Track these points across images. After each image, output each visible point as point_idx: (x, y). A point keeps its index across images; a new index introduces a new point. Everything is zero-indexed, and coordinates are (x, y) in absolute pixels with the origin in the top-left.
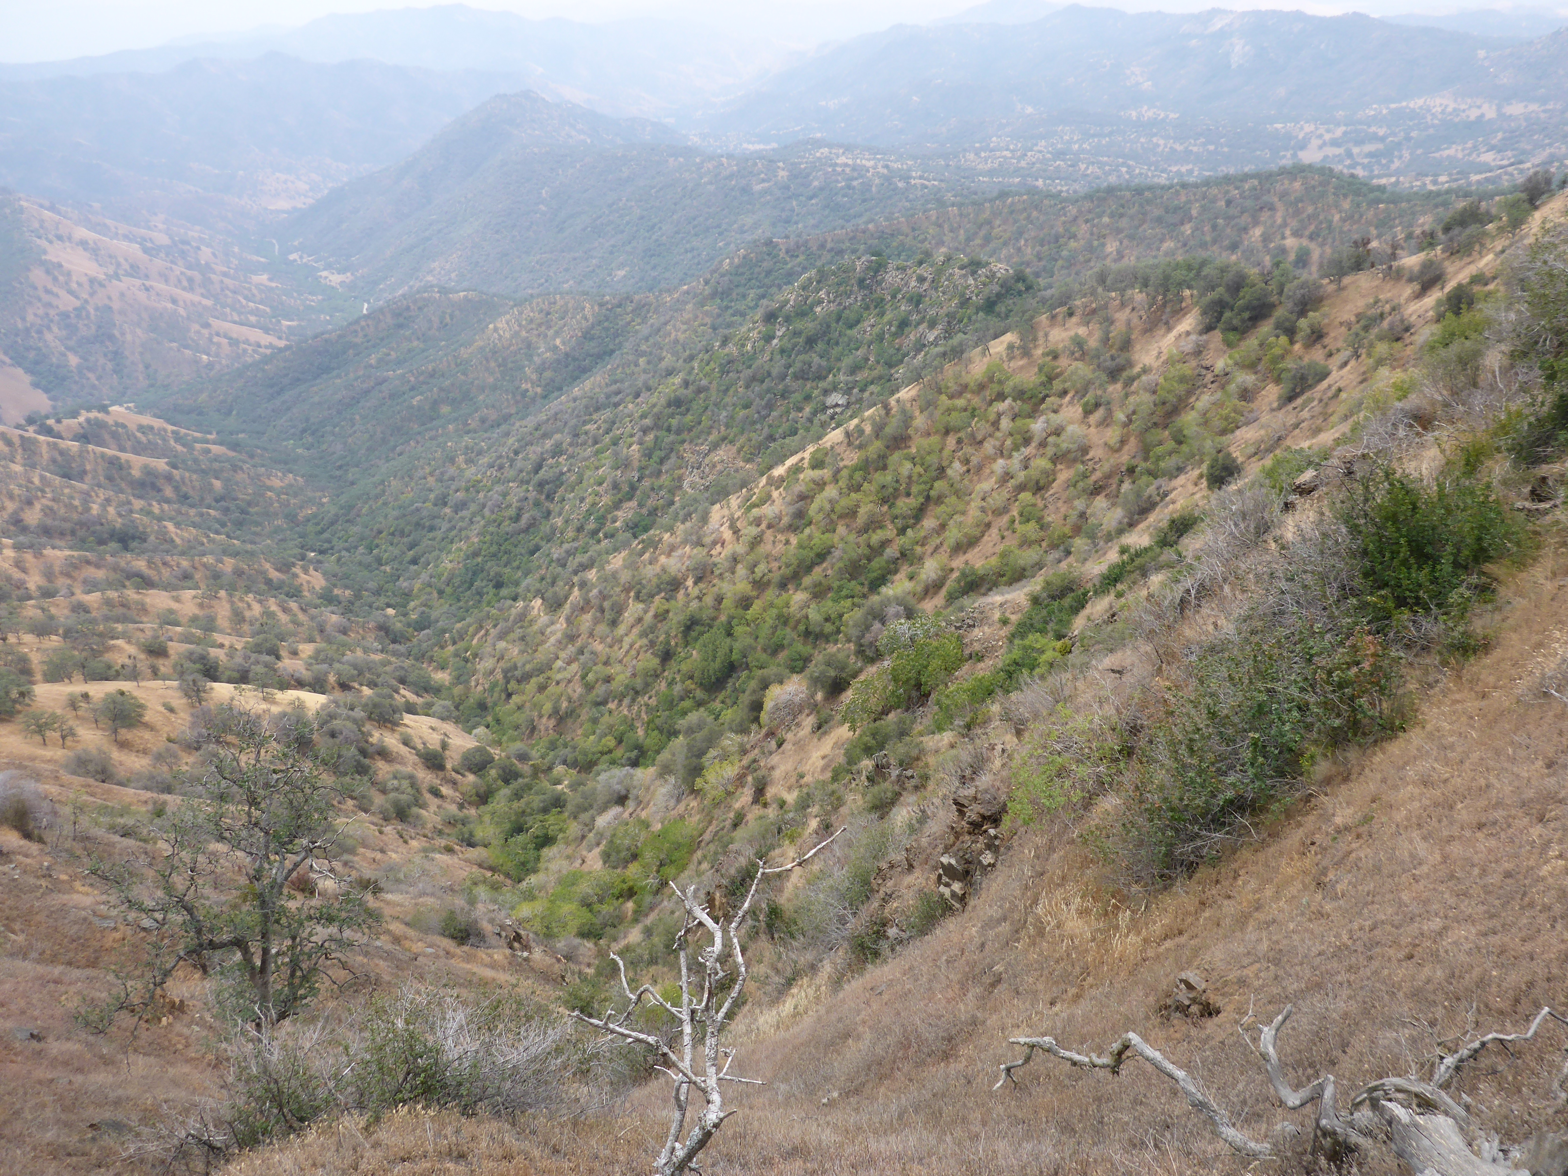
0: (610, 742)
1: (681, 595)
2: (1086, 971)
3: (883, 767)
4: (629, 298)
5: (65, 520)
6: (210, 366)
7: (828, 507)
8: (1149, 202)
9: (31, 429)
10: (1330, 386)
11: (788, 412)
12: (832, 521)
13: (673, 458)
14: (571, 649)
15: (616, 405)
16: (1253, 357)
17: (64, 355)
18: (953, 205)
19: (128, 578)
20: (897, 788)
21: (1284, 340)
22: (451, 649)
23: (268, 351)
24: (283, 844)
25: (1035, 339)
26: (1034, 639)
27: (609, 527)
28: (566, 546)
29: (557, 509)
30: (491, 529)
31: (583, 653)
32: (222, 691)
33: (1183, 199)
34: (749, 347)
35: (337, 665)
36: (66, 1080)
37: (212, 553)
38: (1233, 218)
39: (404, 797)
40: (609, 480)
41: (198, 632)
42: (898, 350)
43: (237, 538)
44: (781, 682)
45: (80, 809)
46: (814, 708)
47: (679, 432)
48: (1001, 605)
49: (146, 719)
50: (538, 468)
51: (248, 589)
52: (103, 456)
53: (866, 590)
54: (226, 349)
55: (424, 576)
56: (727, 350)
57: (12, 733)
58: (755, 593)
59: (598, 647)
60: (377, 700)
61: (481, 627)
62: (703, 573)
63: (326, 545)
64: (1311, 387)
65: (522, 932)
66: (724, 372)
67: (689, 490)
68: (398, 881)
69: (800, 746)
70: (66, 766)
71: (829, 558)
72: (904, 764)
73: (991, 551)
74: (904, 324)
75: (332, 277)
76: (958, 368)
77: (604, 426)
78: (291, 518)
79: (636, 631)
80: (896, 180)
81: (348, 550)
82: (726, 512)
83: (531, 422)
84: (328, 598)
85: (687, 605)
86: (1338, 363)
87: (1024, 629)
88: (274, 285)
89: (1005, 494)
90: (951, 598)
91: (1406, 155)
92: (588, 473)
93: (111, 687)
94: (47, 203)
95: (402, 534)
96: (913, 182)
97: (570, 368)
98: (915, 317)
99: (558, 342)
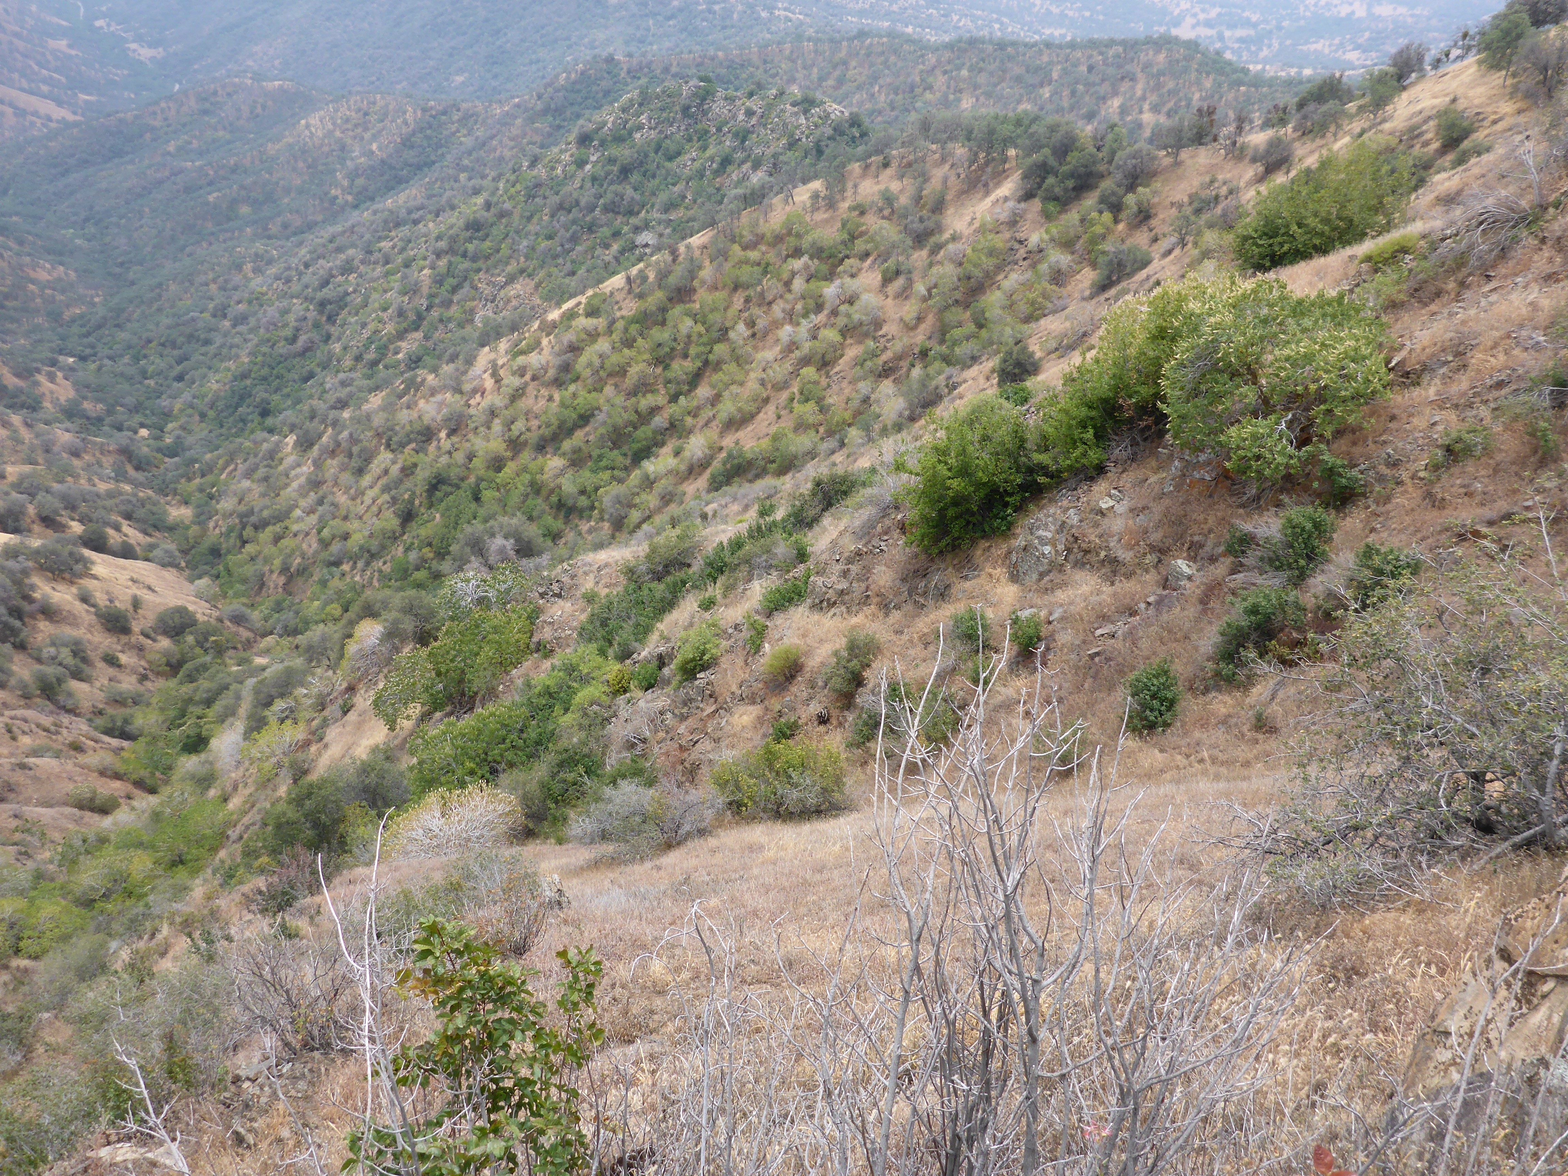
1: (432, 448)
4: (457, 106)
7: (597, 362)
8: (1010, 58)
10: (1148, 278)
11: (594, 248)
12: (600, 379)
13: (466, 289)
14: (313, 497)
15: (416, 222)
16: (1072, 233)
18: (809, 40)
21: (1107, 216)
22: (198, 481)
23: (57, 126)
25: (843, 191)
27: (390, 359)
28: (341, 376)
29: (337, 334)
30: (264, 349)
31: (322, 503)
33: (1045, 58)
34: (559, 171)
35: (43, 496)
38: (1094, 84)
40: (395, 306)
42: (718, 189)
47: (475, 259)
50: (325, 283)
53: (628, 462)
54: (11, 120)
55: (187, 396)
56: (535, 172)
58: (509, 454)
59: (342, 499)
60: (53, 546)
61: (232, 460)
62: (458, 425)
63: (88, 351)
64: (1130, 275)
66: (530, 196)
71: (592, 421)
73: (765, 431)
74: (726, 161)
75: (141, 51)
76: (755, 215)
77: (400, 244)
78: (55, 317)
79: (380, 484)
81: (110, 358)
82: (492, 356)
83: (329, 232)
84: (70, 413)
85: (436, 460)
86: (1162, 251)
88: (73, 52)
89: (788, 366)
90: (715, 481)
91: (1276, 44)
92: (375, 296)
95: (174, 345)
96: (777, 13)
97: (386, 177)
98: (739, 155)
99: (374, 147)
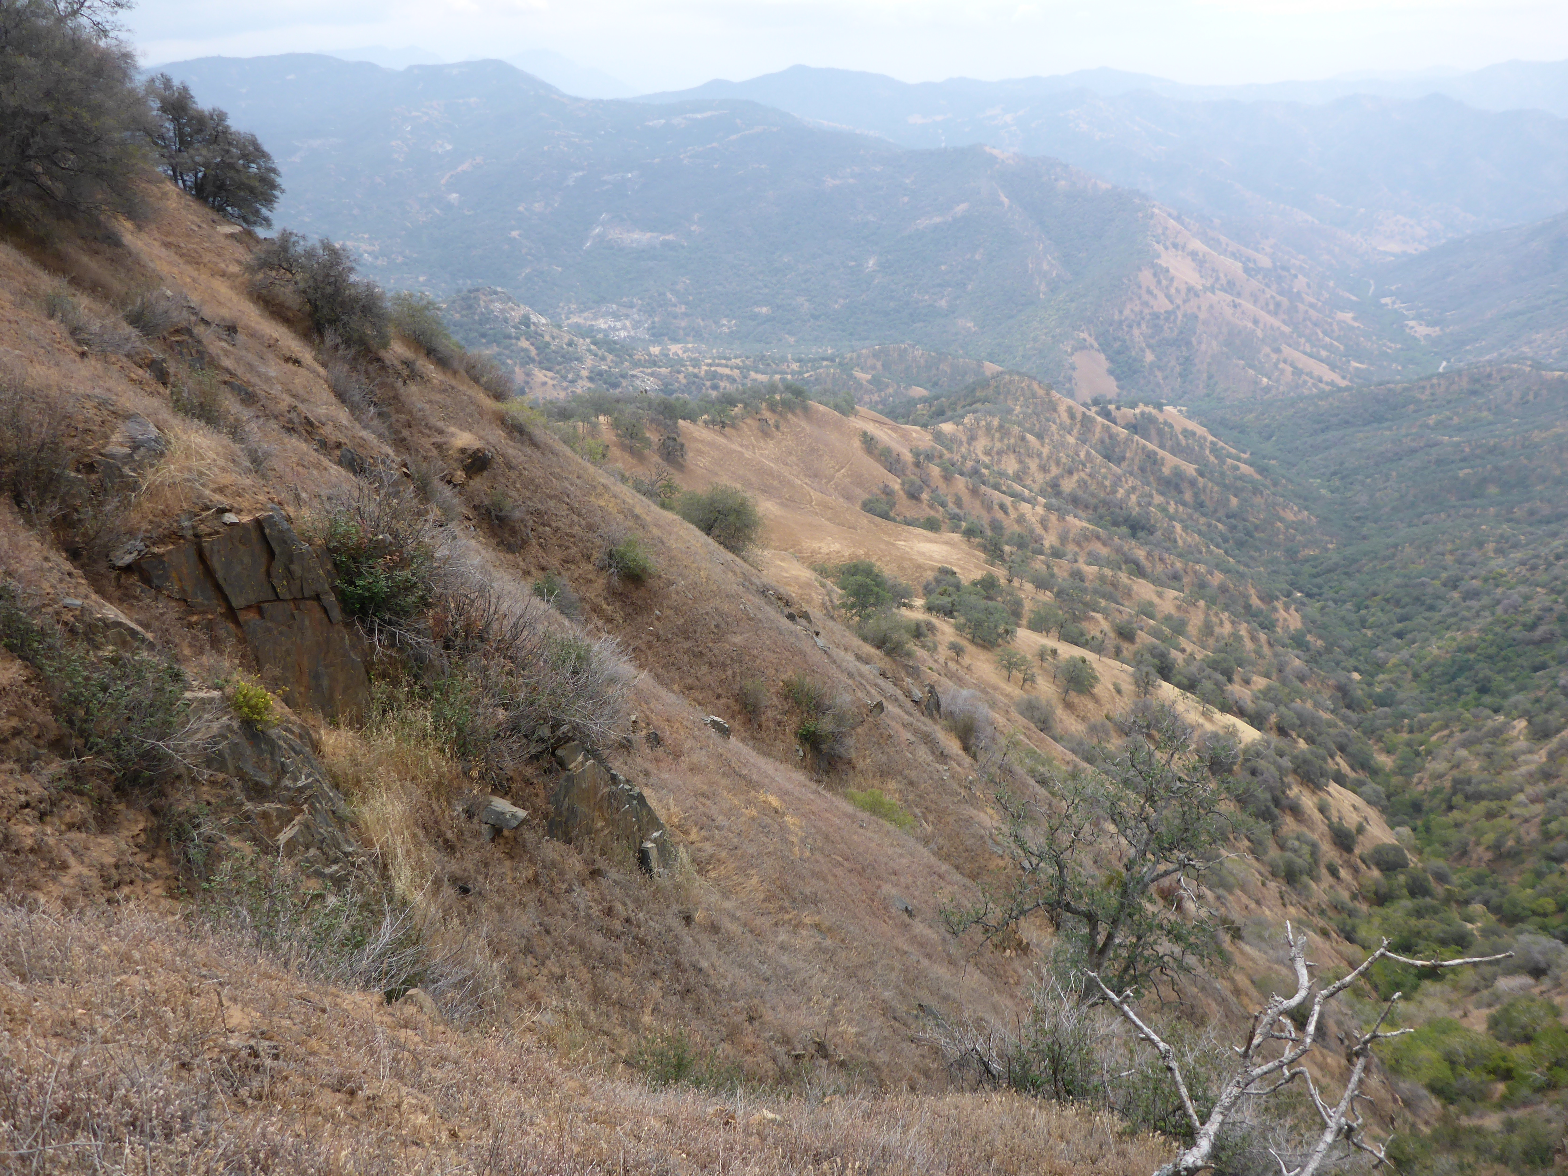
0: (1549, 904)
5: (1093, 495)
6: (1267, 389)
9: (1094, 409)
14: (1541, 788)
17: (1143, 351)
19: (1126, 562)
22: (1405, 736)
23: (1327, 388)
24: (1162, 849)
30: (1497, 629)
31: (1553, 797)
32: (1167, 691)
36: (915, 958)
37: (1205, 563)
39: (1299, 861)
41: (1167, 631)
43: (1233, 557)
45: (1016, 744)
49: (1095, 691)
51: (1226, 608)
52: (1144, 448)
55: (1405, 654)
57: (988, 660)
60: (1309, 756)
61: (1446, 726)
63: (1315, 590)
68: (1261, 937)
70: (1017, 705)
75: (1419, 328)
78: (1291, 554)
81: (1335, 602)
84: (1298, 641)
88: (1356, 324)
93: (1077, 652)
94: (1175, 213)
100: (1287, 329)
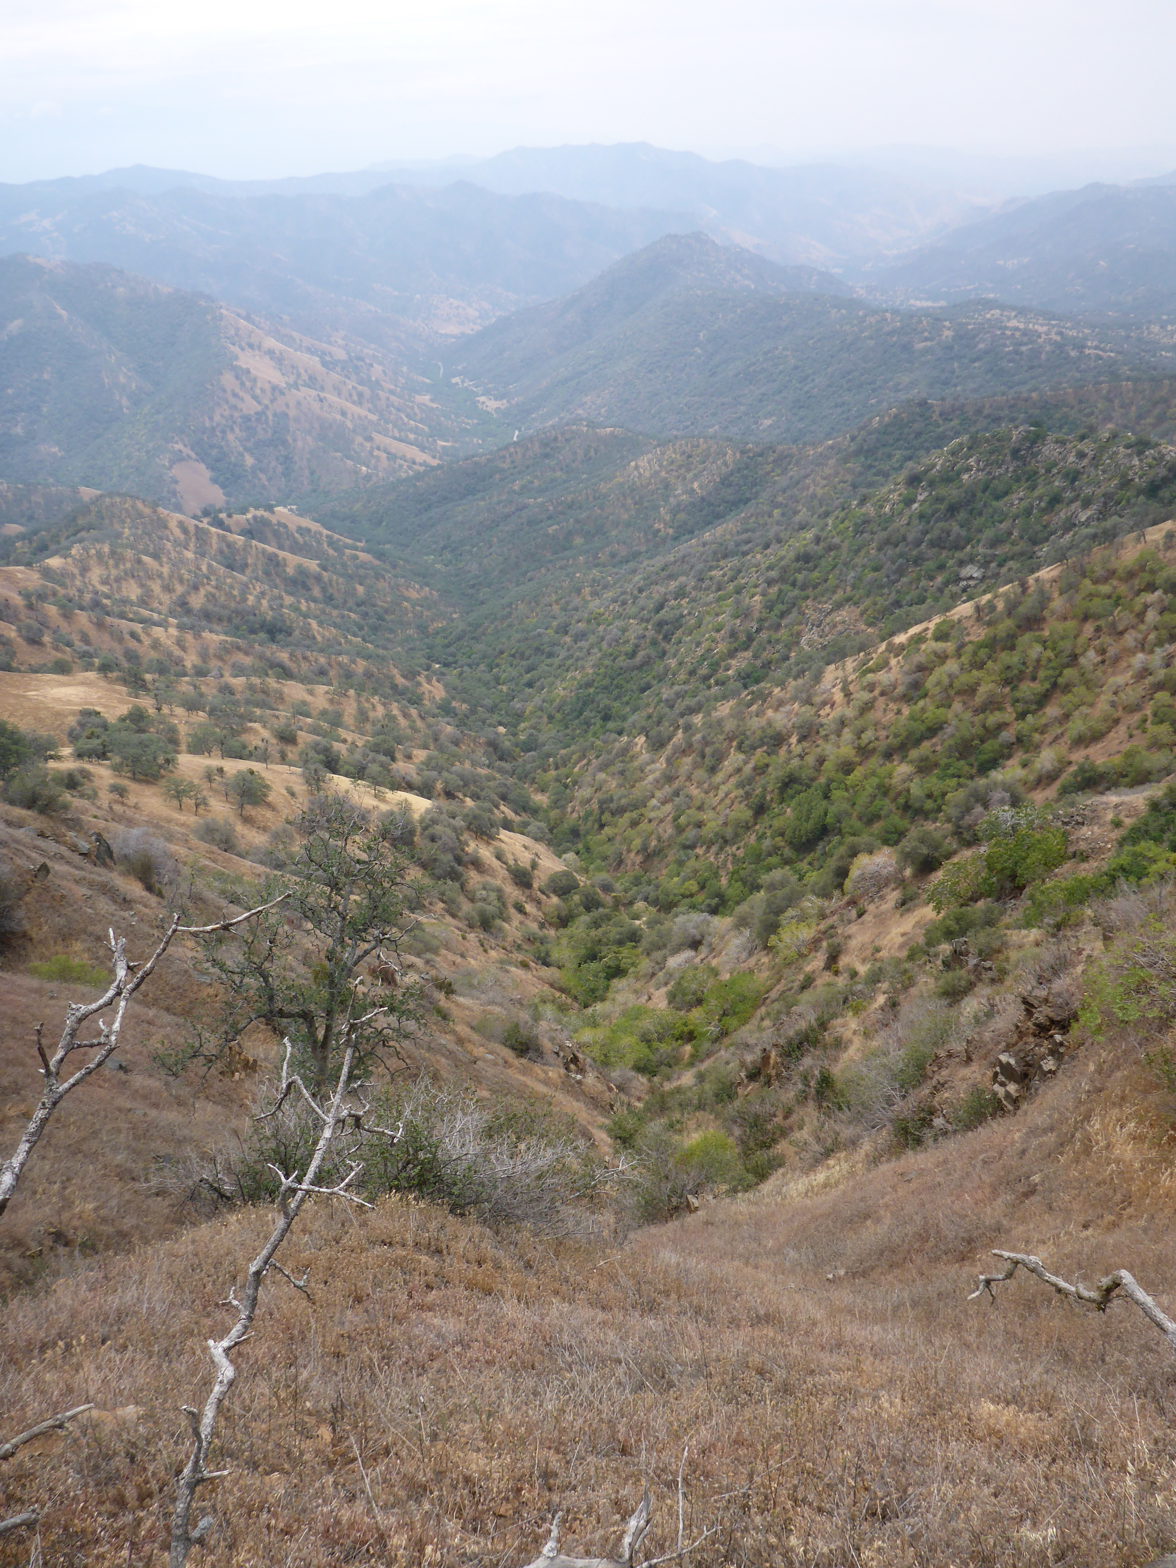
0: (692, 886)
1: (783, 751)
2: (1127, 1201)
3: (961, 954)
4: (771, 448)
5: (224, 607)
6: (368, 477)
7: (946, 681)
9: (206, 520)
11: (919, 580)
12: (948, 697)
13: (794, 613)
14: (667, 790)
15: (745, 554)
17: (242, 455)
18: (1128, 379)
19: (271, 667)
20: (972, 978)
22: (553, 773)
23: (422, 469)
24: (357, 931)
26: (1146, 846)
27: (721, 674)
28: (676, 688)
29: (673, 651)
30: (606, 662)
31: (678, 795)
32: (341, 783)
34: (887, 509)
35: (445, 774)
36: (141, 1112)
37: (347, 653)
39: (489, 908)
40: (727, 628)
41: (325, 726)
42: (1045, 527)
43: (371, 642)
44: (871, 852)
45: (201, 871)
46: (901, 883)
47: (803, 588)
48: (1116, 806)
49: (270, 799)
50: (660, 607)
51: (375, 692)
52: (264, 551)
53: (974, 771)
54: (385, 463)
55: (537, 700)
56: (864, 510)
57: (154, 794)
58: (858, 759)
59: (694, 791)
60: (477, 812)
61: (584, 756)
62: (808, 732)
63: (451, 659)
65: (580, 1056)
66: (858, 532)
67: (806, 648)
68: (471, 986)
69: (881, 920)
70: (195, 831)
71: (940, 733)
72: (985, 954)
73: (1116, 749)
74: (1055, 500)
75: (489, 403)
76: (1107, 552)
77: (730, 573)
78: (422, 629)
79: (733, 780)
80: (1068, 348)
81: (470, 666)
82: (840, 673)
83: (659, 561)
84: (446, 709)
85: (787, 761)
87: (1136, 835)
88: (434, 405)
89: (1140, 690)
90: (1065, 791)
92: (708, 618)
93: (243, 765)
94: (243, 313)
95: (522, 657)
96: (1087, 351)
97: (705, 512)
98: (1068, 494)
99: (696, 485)
100: (374, 417)
